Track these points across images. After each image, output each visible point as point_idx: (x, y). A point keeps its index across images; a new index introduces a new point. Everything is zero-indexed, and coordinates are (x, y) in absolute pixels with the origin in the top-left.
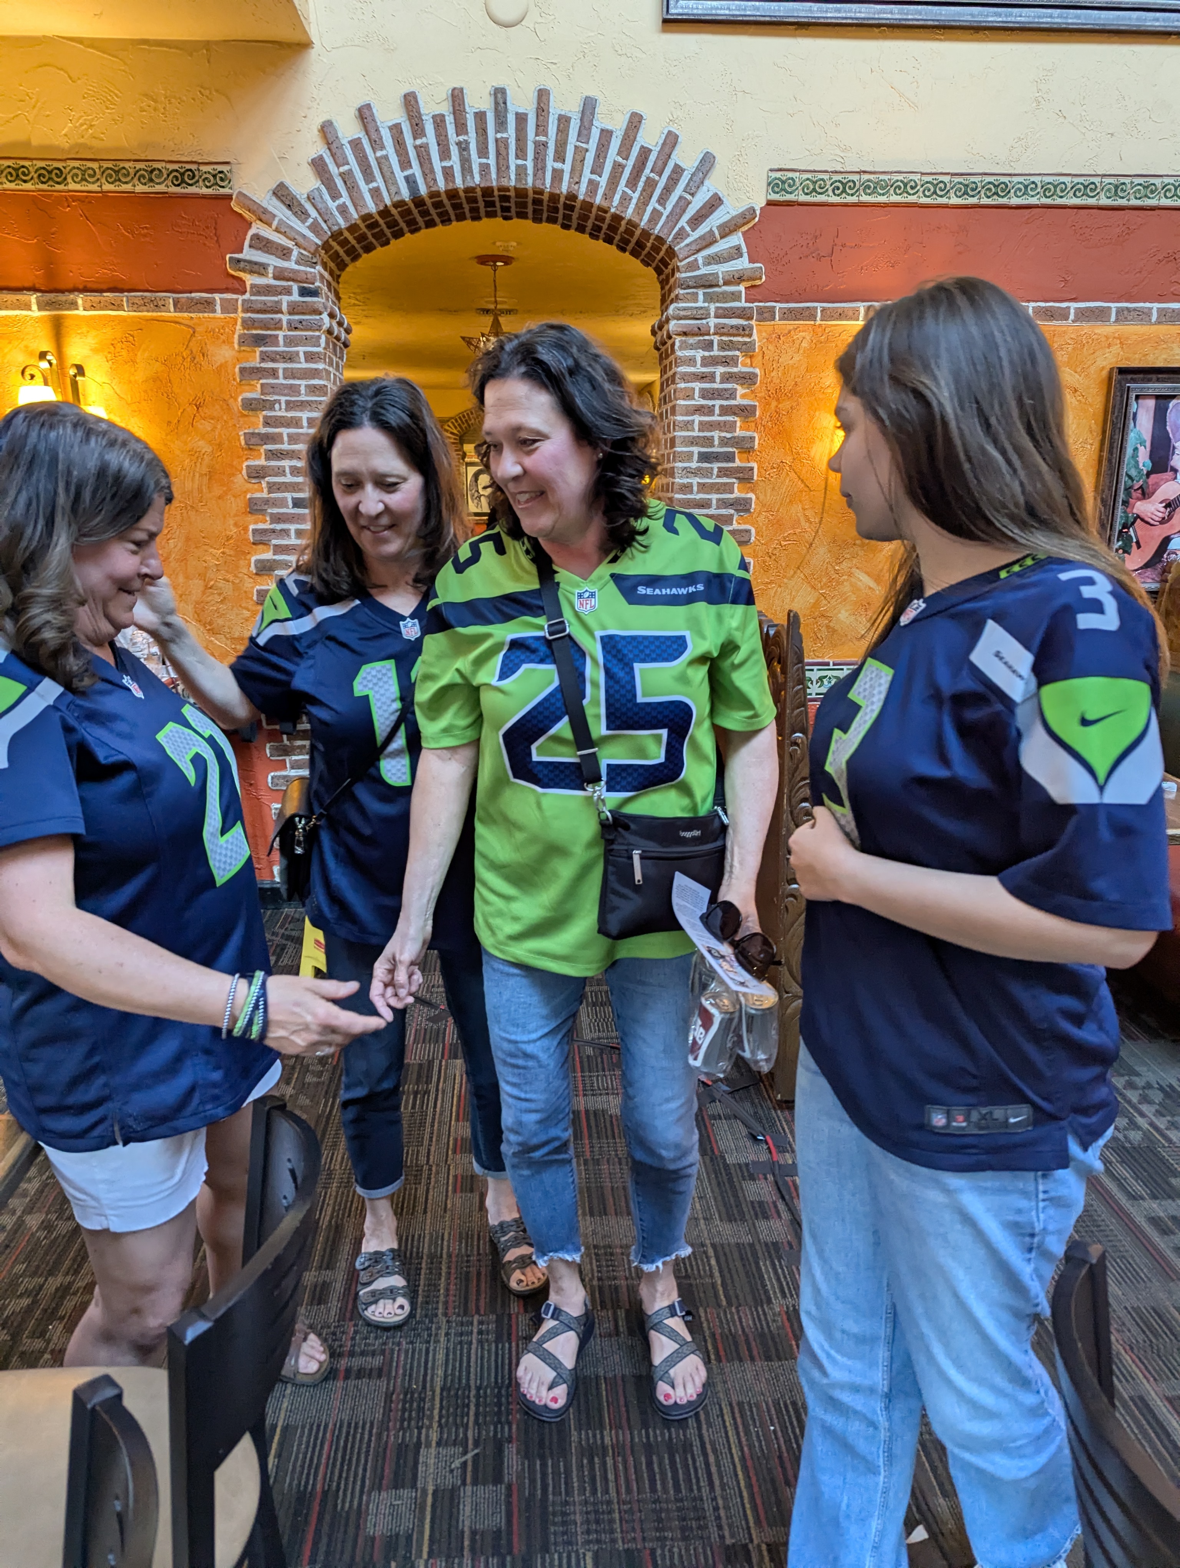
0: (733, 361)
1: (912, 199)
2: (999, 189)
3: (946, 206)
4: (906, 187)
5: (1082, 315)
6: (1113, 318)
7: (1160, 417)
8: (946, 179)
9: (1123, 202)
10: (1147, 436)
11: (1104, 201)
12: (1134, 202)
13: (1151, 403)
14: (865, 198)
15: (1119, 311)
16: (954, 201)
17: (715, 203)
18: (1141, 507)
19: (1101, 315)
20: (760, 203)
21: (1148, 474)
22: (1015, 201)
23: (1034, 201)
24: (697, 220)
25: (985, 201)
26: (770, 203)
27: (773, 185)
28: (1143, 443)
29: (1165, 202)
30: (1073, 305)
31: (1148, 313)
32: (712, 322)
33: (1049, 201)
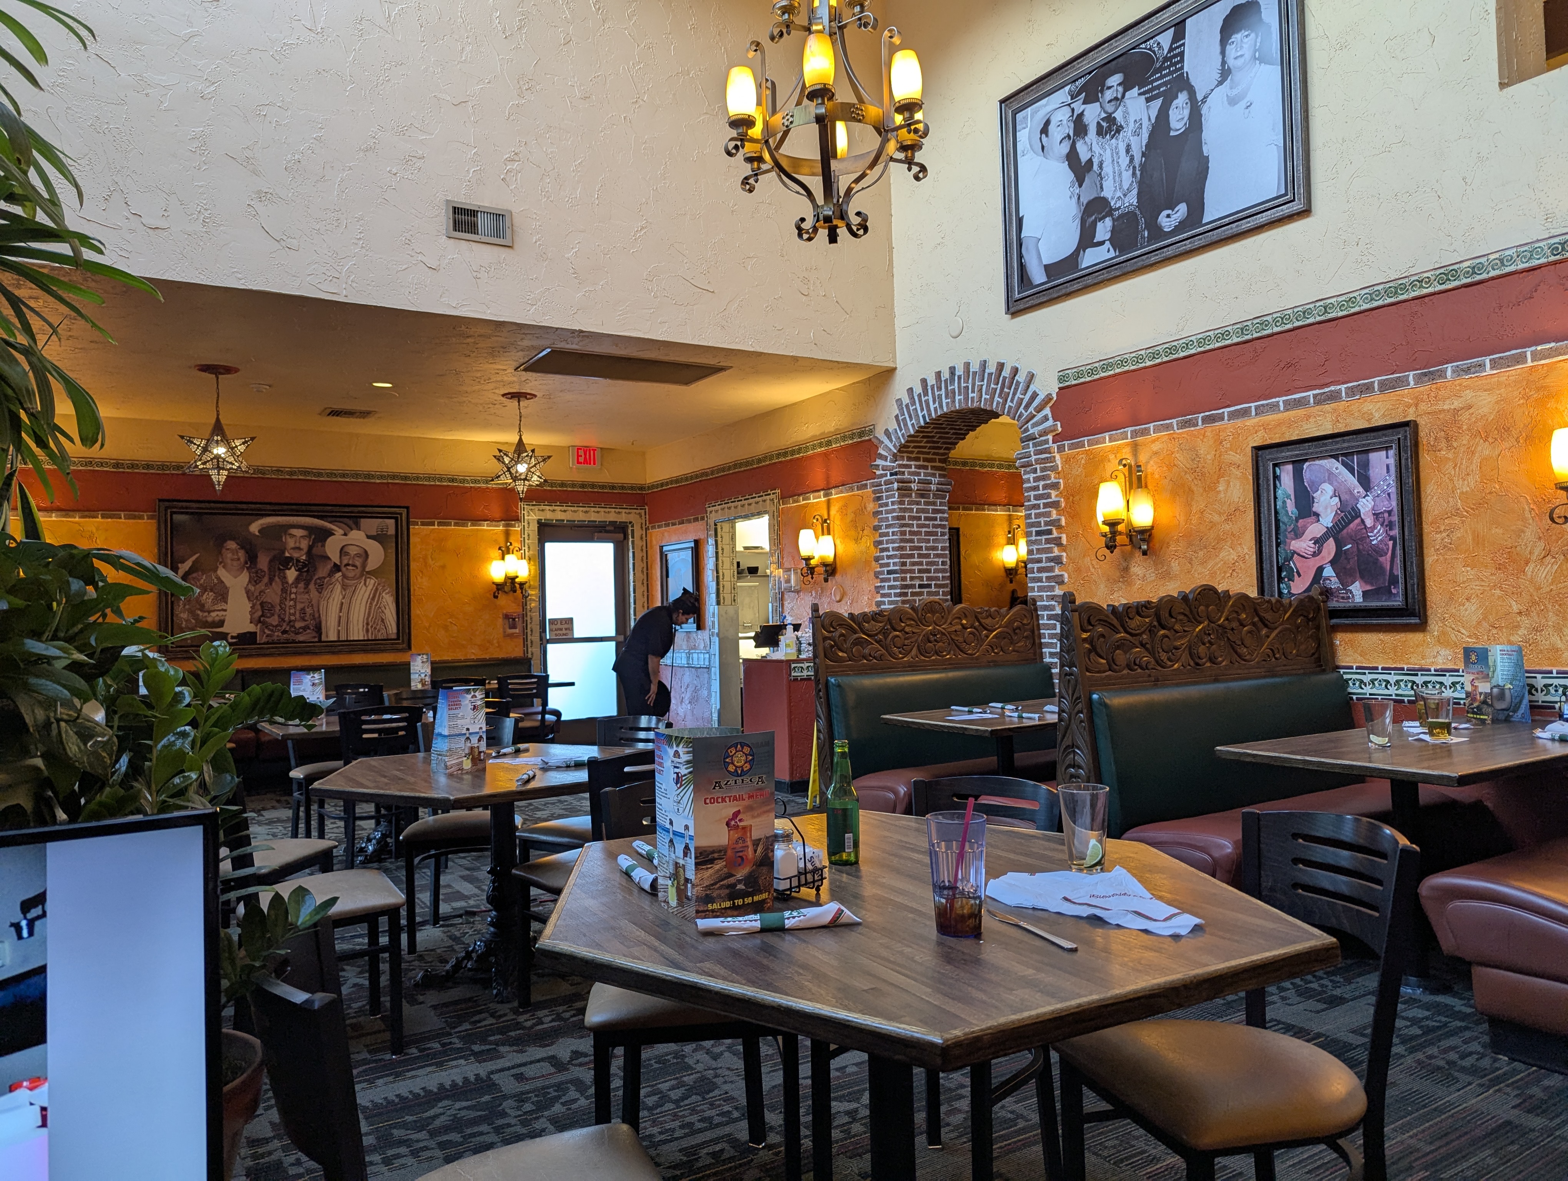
0: (1048, 477)
1: (1126, 369)
2: (1173, 350)
3: (1145, 368)
4: (1123, 362)
5: (1233, 416)
6: (1253, 413)
7: (1298, 476)
8: (1143, 352)
9: (1249, 337)
10: (1291, 491)
11: (1236, 340)
12: (1256, 335)
13: (1290, 467)
14: (1103, 375)
15: (1257, 408)
16: (1149, 363)
17: (1035, 395)
18: (1296, 545)
19: (1246, 413)
20: (1054, 391)
21: (1297, 520)
22: (1182, 354)
23: (1193, 351)
24: (1027, 408)
25: (1165, 359)
26: (1060, 389)
27: (1061, 379)
28: (1288, 497)
29: (1276, 330)
30: (1226, 410)
31: (1277, 405)
32: (1033, 458)
33: (1202, 349)
